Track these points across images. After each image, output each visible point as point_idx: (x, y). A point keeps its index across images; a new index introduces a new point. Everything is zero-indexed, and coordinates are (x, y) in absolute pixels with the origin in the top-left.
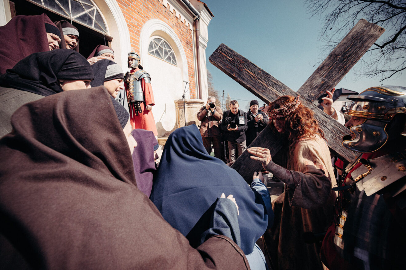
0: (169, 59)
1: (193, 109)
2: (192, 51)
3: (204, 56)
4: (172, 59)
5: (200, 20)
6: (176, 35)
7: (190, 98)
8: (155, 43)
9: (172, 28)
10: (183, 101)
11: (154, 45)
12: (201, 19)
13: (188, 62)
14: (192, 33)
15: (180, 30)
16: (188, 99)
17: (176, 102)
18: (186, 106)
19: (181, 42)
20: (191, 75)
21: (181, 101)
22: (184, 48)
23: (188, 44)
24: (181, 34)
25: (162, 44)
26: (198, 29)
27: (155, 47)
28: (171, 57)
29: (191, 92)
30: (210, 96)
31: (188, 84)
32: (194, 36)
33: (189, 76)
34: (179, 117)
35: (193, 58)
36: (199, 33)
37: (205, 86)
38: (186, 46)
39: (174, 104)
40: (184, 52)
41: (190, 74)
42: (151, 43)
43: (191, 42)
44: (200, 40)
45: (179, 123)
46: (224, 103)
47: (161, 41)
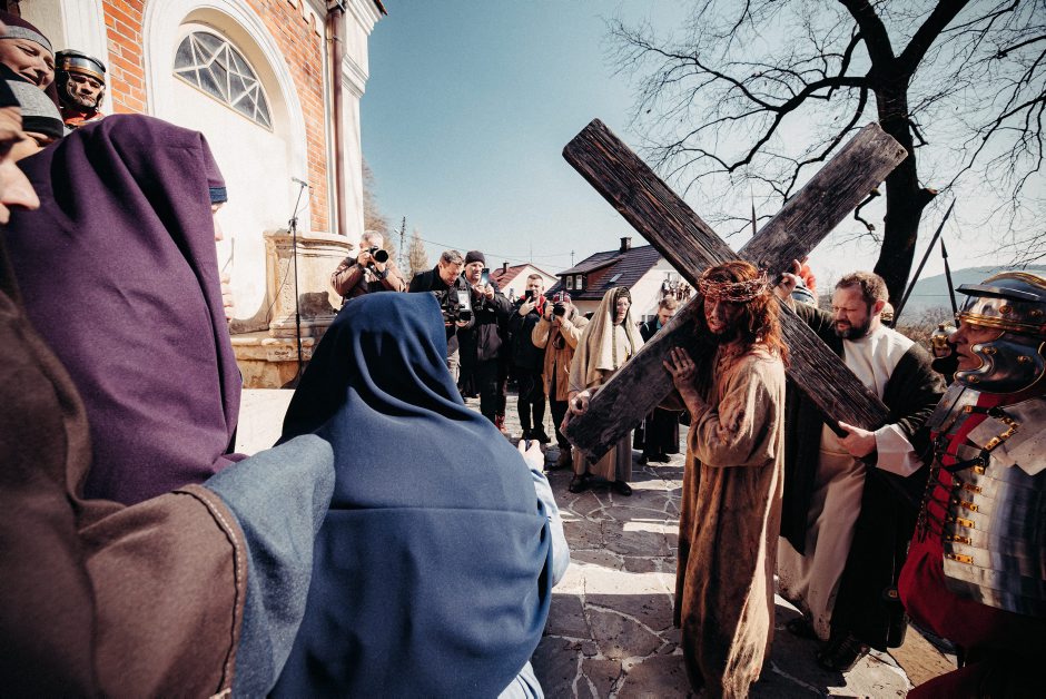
0: (247, 105)
1: (320, 259)
2: (320, 95)
3: (354, 118)
4: (256, 108)
5: (347, 11)
6: (273, 40)
7: (312, 230)
8: (201, 47)
9: (258, 12)
10: (292, 234)
11: (197, 53)
12: (351, 11)
13: (307, 126)
14: (323, 44)
15: (284, 27)
16: (305, 230)
17: (267, 237)
18: (300, 249)
19: (288, 62)
20: (317, 165)
21: (286, 234)
22: (296, 82)
23: (308, 73)
24: (287, 40)
25: (222, 55)
26: (340, 38)
27: (200, 61)
28: (255, 102)
29: (315, 212)
30: (369, 231)
31: (306, 189)
32: (327, 54)
33: (310, 166)
34: (277, 281)
35: (323, 117)
36: (344, 49)
37: (357, 203)
38: (301, 77)
39: (261, 242)
40: (297, 95)
41: (313, 161)
42: (185, 42)
43: (317, 71)
44: (345, 69)
45: (276, 298)
46: (405, 251)
47: (219, 45)
